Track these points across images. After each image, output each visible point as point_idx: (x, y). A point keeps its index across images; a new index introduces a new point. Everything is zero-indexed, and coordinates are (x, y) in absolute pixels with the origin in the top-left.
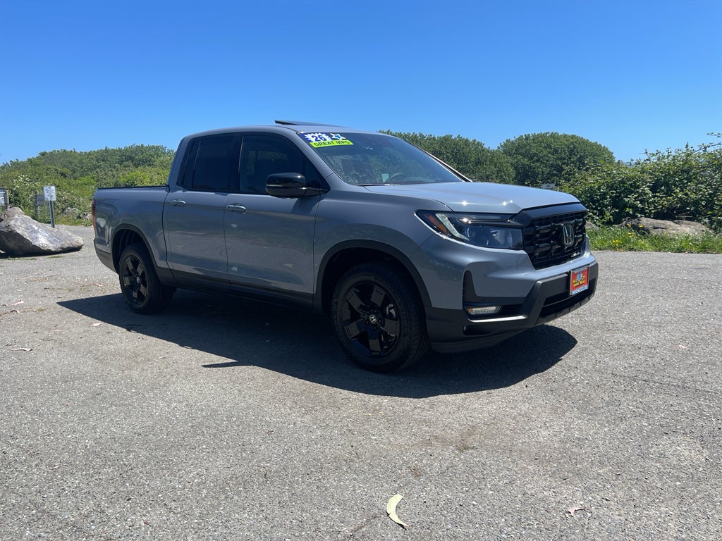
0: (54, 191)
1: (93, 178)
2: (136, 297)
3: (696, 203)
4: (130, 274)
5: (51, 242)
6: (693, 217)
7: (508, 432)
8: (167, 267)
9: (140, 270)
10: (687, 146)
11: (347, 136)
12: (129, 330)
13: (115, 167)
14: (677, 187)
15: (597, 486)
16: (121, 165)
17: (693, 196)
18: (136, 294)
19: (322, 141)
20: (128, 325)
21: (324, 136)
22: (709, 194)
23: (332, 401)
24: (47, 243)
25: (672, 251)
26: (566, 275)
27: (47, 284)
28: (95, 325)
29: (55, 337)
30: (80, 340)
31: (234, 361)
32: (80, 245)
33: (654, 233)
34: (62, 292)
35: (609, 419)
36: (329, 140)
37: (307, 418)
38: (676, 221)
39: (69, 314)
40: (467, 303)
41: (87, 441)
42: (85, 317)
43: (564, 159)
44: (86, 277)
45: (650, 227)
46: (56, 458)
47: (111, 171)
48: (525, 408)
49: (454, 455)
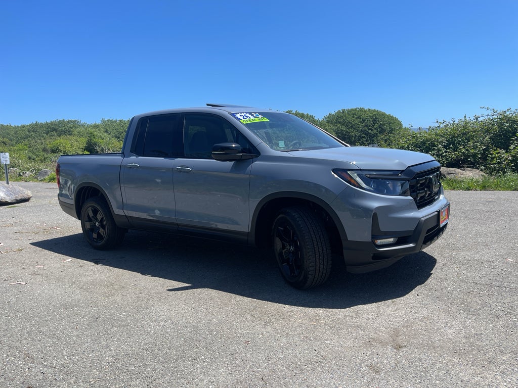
0: (8, 157)
1: (26, 145)
2: (96, 237)
3: (474, 155)
4: (90, 220)
5: (7, 195)
6: (473, 166)
7: (423, 332)
8: (123, 214)
9: (99, 217)
10: (465, 117)
11: (264, 114)
12: (96, 263)
13: (43, 136)
14: (461, 145)
15: (508, 370)
16: (47, 135)
17: (472, 151)
18: (96, 235)
19: (248, 119)
20: (94, 259)
21: (248, 115)
22: (483, 150)
23: (280, 314)
24: (5, 196)
25: (463, 189)
26: (437, 213)
27: (15, 228)
28: (68, 261)
29: (40, 272)
30: (61, 273)
31: (190, 285)
32: (29, 197)
33: (449, 177)
34: (29, 234)
35: (489, 317)
36: (252, 118)
37: (269, 329)
38: (462, 168)
39: (43, 253)
40: (375, 237)
41: (107, 358)
42: (57, 254)
43: (370, 126)
44: (44, 222)
45: (445, 173)
46: (88, 375)
47: (40, 139)
48: (425, 312)
49: (394, 353)
